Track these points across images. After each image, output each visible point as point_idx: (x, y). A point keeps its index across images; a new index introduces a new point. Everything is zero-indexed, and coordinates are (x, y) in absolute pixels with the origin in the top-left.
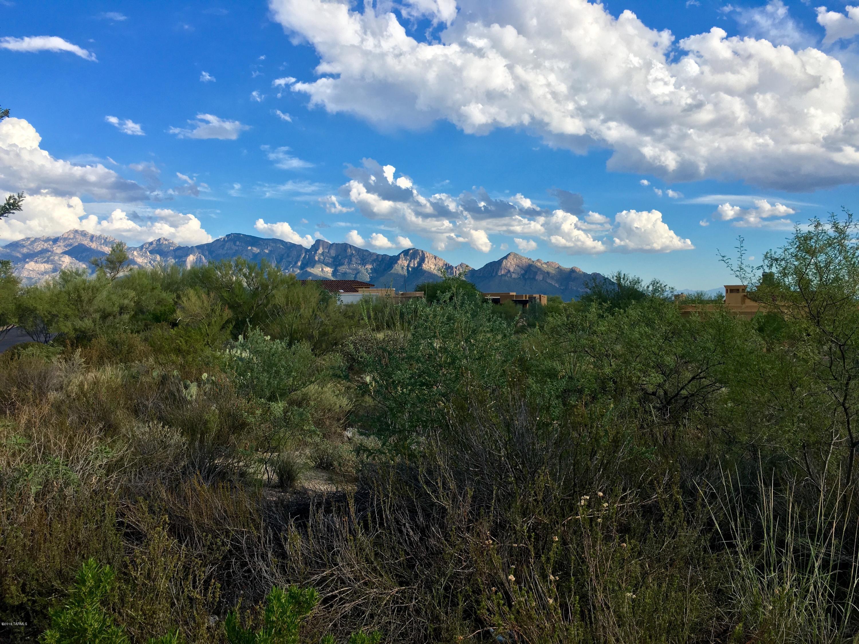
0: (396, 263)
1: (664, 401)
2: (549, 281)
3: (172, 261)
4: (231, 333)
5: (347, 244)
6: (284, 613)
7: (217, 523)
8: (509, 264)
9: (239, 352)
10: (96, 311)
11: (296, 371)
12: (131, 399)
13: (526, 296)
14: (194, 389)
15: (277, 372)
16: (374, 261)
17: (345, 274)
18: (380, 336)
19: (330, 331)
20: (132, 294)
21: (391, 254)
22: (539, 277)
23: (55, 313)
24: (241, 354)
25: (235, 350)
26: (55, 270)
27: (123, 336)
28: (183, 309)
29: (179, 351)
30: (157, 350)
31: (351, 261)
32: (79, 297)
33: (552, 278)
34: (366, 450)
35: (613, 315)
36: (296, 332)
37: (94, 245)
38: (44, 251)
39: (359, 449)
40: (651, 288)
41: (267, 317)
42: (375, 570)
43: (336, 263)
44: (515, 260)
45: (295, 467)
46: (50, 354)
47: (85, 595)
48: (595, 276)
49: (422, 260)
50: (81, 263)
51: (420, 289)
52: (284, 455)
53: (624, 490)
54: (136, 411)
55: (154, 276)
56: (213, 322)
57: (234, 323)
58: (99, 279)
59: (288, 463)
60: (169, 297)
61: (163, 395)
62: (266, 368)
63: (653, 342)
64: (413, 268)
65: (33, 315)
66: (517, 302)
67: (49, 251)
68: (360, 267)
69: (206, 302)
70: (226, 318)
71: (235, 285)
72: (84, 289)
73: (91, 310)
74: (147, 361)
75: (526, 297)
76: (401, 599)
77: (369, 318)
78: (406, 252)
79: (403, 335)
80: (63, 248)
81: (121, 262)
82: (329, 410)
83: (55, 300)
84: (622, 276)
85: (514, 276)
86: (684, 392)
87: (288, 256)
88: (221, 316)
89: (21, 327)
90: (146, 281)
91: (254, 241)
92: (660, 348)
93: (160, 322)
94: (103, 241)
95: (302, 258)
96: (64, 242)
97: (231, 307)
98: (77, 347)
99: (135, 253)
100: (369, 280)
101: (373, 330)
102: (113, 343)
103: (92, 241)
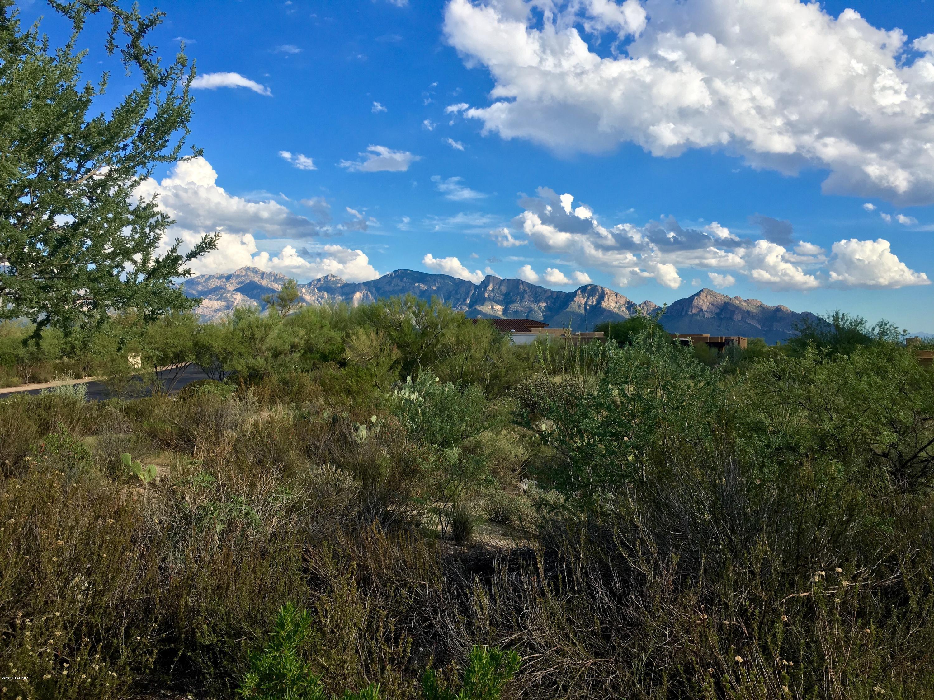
0: (573, 300)
1: (897, 464)
2: (749, 321)
3: (339, 298)
4: (400, 374)
5: (519, 280)
6: (485, 675)
7: (397, 574)
8: (701, 301)
9: (407, 394)
10: (268, 349)
11: (469, 415)
12: (303, 440)
13: (722, 338)
14: (363, 432)
15: (450, 417)
16: (548, 298)
17: (516, 312)
18: (557, 380)
19: (503, 374)
20: (303, 332)
21: (567, 291)
22: (738, 317)
23: (230, 350)
24: (409, 396)
25: (403, 392)
26: (228, 307)
27: (294, 375)
28: (352, 348)
29: (348, 392)
30: (328, 391)
31: (523, 298)
32: (253, 334)
33: (753, 318)
34: (547, 504)
35: (835, 361)
36: (466, 374)
37: (264, 283)
38: (217, 289)
39: (540, 504)
40: (877, 330)
41: (436, 358)
42: (567, 636)
43: (506, 301)
44: (708, 297)
45: (471, 519)
46: (225, 392)
47: (284, 639)
48: (806, 316)
49: (602, 297)
50: (252, 300)
51: (598, 329)
52: (459, 506)
53: (858, 567)
54: (308, 452)
55: (322, 314)
56: (381, 363)
57: (402, 364)
58: (271, 316)
59: (462, 515)
60: (337, 336)
61: (335, 437)
62: (438, 412)
63: (885, 394)
64: (591, 306)
65: (209, 352)
66: (710, 344)
67: (222, 288)
68: (533, 304)
69: (374, 341)
70: (394, 358)
71: (404, 323)
72: (257, 327)
73: (264, 348)
74: (318, 400)
75: (722, 340)
76: (597, 673)
77: (545, 360)
78: (583, 289)
79: (582, 379)
80: (235, 284)
81: (291, 300)
82: (504, 459)
83: (229, 338)
84: (841, 316)
85: (707, 315)
86: (923, 454)
87: (456, 293)
88: (390, 356)
89: (197, 364)
90: (314, 319)
91: (422, 277)
92: (894, 402)
93: (328, 361)
94: (273, 278)
95: (470, 295)
96: (237, 278)
97: (399, 347)
98: (250, 385)
99: (304, 290)
100: (542, 319)
101: (550, 374)
102: (285, 382)
103: (262, 277)
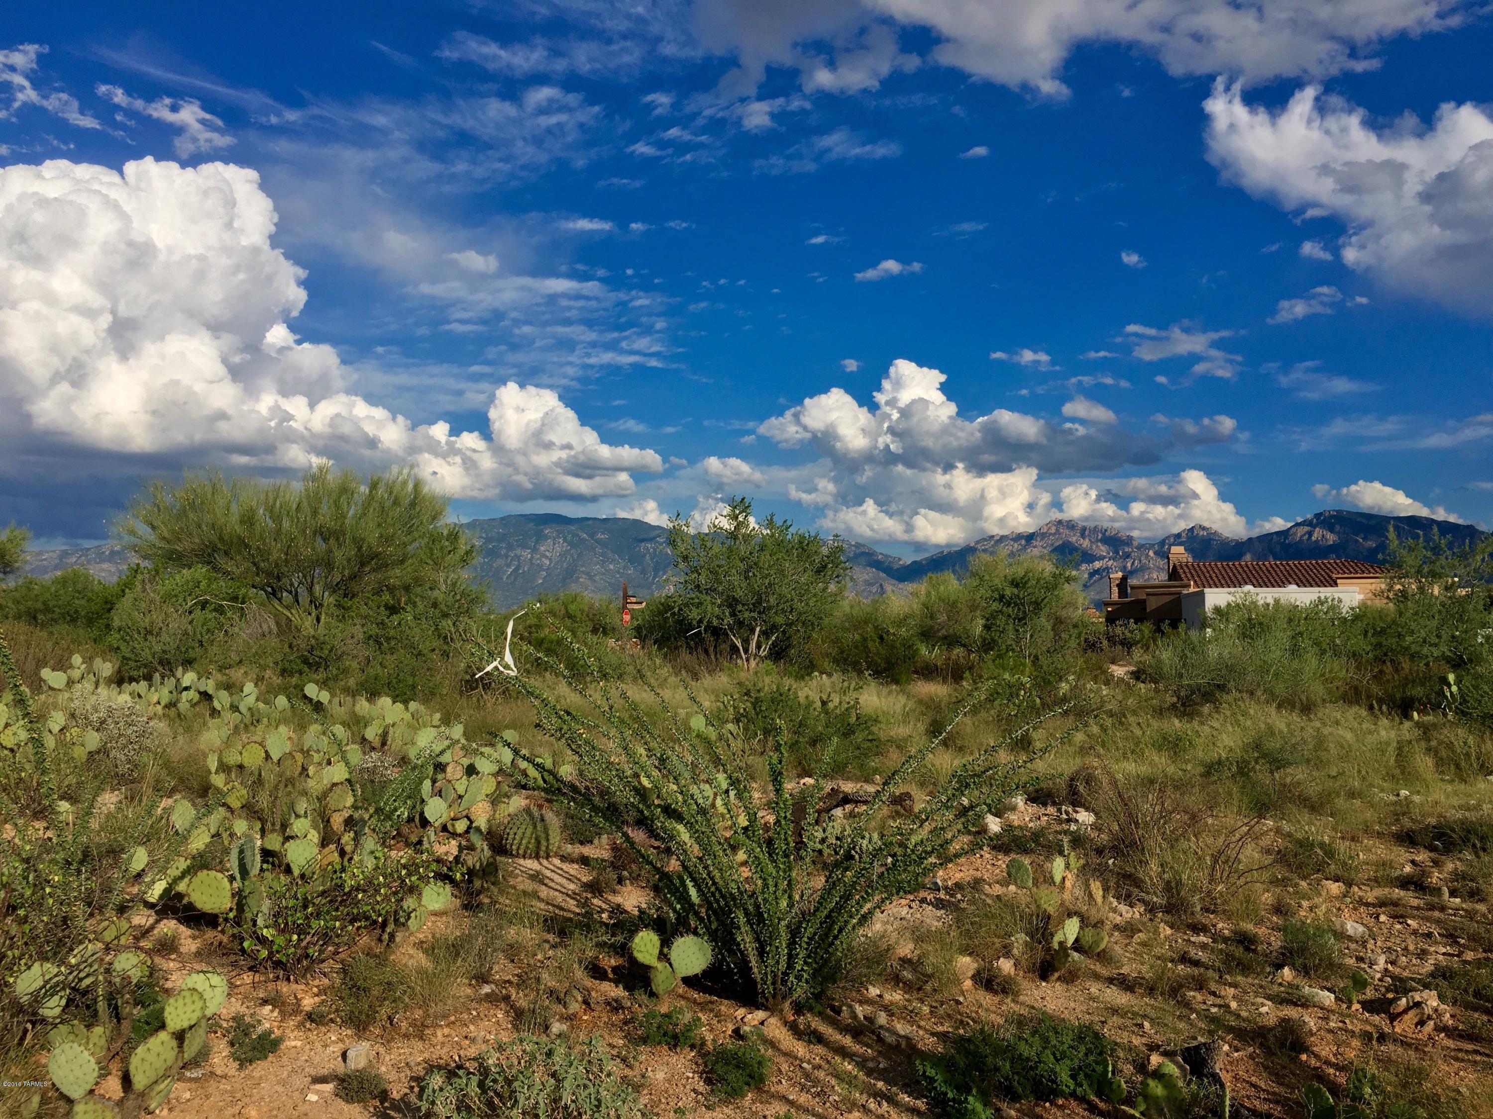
37: (1086, 544)
80: (1040, 548)
94: (1100, 536)
96: (1042, 540)
99: (1151, 553)
103: (1083, 535)
